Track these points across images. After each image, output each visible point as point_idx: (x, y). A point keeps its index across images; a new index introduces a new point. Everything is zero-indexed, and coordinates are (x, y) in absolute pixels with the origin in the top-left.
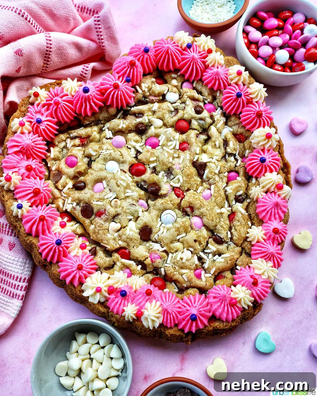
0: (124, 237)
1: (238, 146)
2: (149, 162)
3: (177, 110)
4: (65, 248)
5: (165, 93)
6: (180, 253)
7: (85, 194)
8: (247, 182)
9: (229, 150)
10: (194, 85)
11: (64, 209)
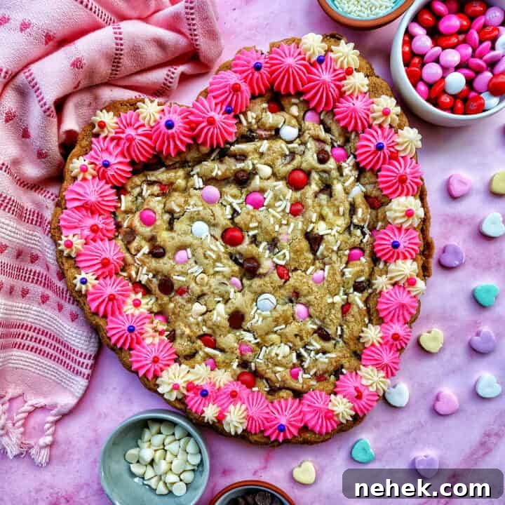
0: (210, 323)
1: (368, 216)
2: (248, 229)
3: (293, 154)
4: (138, 335)
5: (280, 126)
6: (276, 348)
7: (164, 264)
8: (372, 265)
9: (355, 221)
10: (322, 117)
11: (138, 280)
